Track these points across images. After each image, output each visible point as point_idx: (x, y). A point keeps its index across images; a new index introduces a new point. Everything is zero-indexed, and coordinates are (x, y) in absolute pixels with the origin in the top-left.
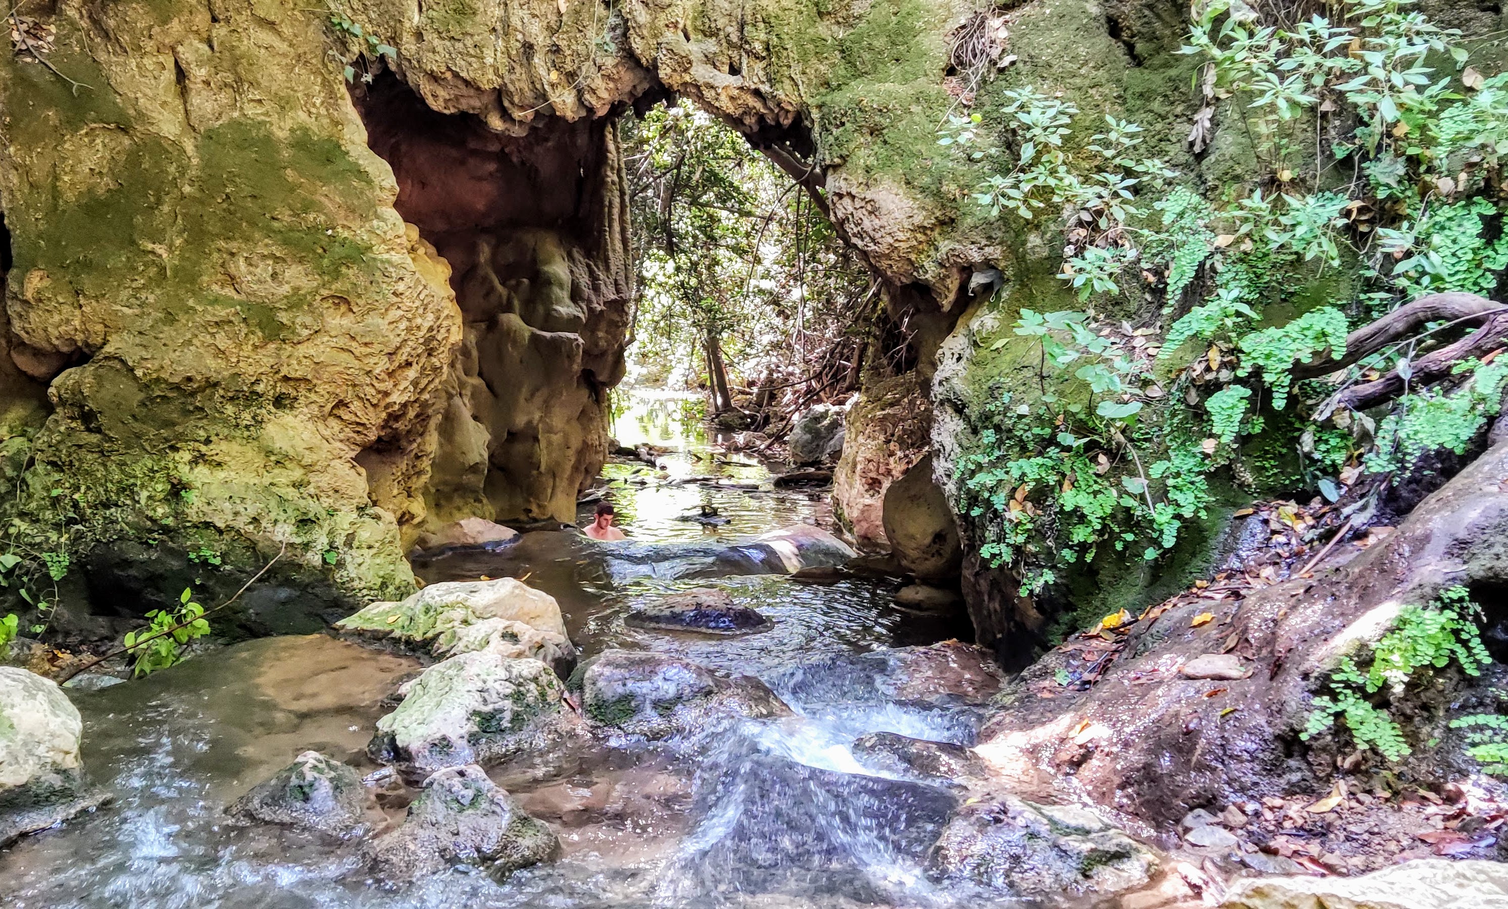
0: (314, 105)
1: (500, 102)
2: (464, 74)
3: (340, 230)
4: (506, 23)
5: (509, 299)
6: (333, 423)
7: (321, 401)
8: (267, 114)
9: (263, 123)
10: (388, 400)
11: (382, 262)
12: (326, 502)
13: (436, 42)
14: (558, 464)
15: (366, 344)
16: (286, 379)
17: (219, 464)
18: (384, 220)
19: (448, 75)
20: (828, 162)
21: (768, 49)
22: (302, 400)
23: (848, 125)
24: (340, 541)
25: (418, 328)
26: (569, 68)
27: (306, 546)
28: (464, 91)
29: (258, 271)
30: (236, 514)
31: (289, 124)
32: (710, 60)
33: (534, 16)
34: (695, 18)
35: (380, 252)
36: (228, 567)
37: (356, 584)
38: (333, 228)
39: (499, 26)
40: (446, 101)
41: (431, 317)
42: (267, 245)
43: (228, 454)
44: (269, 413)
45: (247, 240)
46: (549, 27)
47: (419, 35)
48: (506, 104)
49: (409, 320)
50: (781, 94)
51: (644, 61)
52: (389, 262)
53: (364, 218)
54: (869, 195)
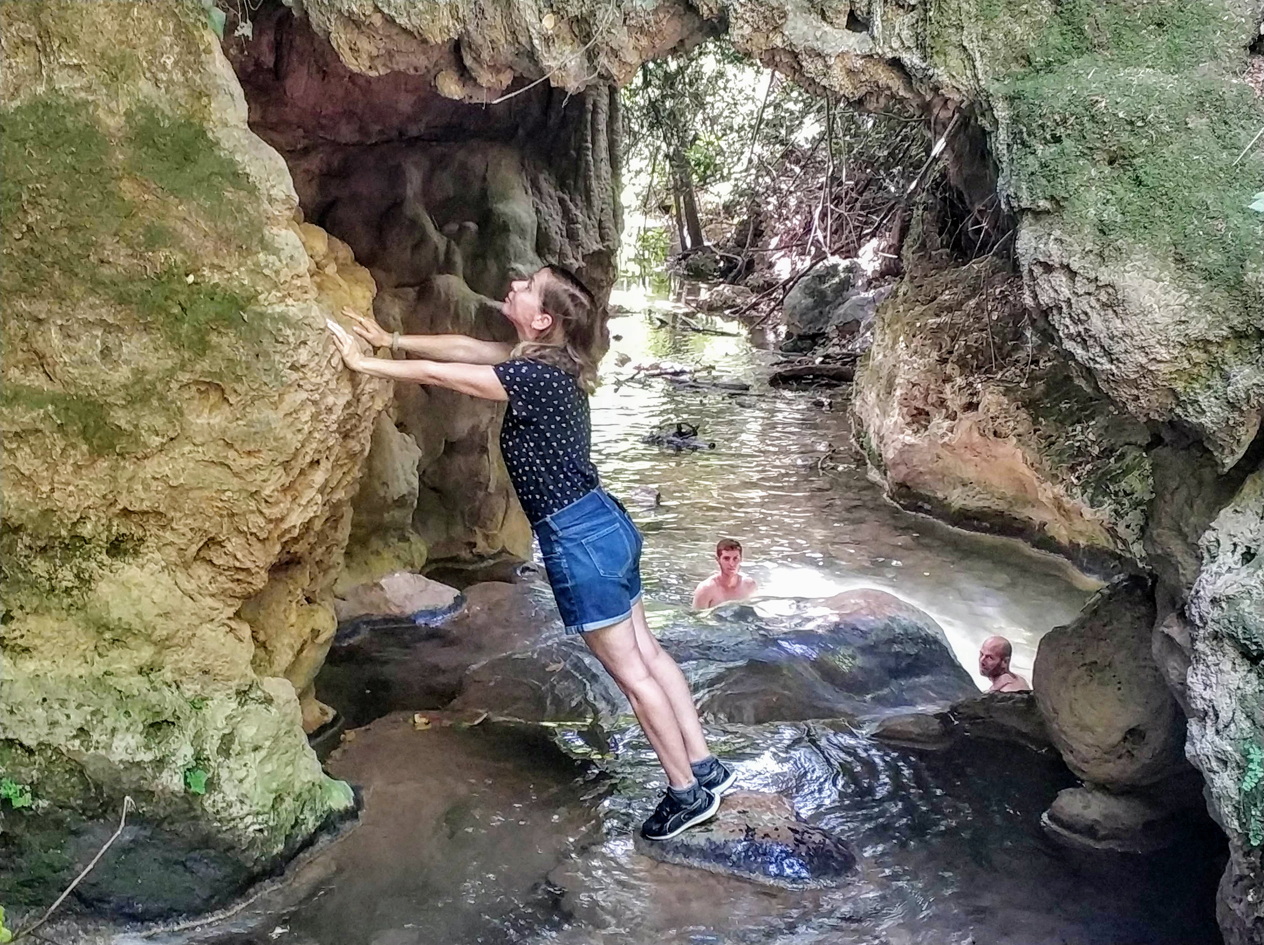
0: (164, 66)
1: (459, 61)
2: (402, 21)
3: (207, 272)
5: (448, 252)
6: (202, 572)
7: (181, 542)
8: (88, 89)
9: (86, 103)
10: (285, 526)
11: (273, 319)
12: (190, 689)
15: (249, 453)
16: (126, 513)
17: (26, 650)
18: (276, 252)
19: (377, 20)
20: (1025, 204)
22: (151, 542)
23: (1067, 143)
24: (211, 747)
25: (330, 410)
26: (574, 10)
27: (160, 763)
28: (402, 41)
29: (81, 345)
30: (54, 724)
31: (123, 104)
32: (818, 8)
35: (270, 303)
36: (44, 803)
37: (235, 811)
38: (195, 271)
42: (91, 307)
43: (39, 635)
44: (101, 565)
45: (61, 298)
48: (468, 61)
49: (315, 403)
50: (941, 74)
52: (284, 318)
53: (245, 251)
54: (1104, 277)
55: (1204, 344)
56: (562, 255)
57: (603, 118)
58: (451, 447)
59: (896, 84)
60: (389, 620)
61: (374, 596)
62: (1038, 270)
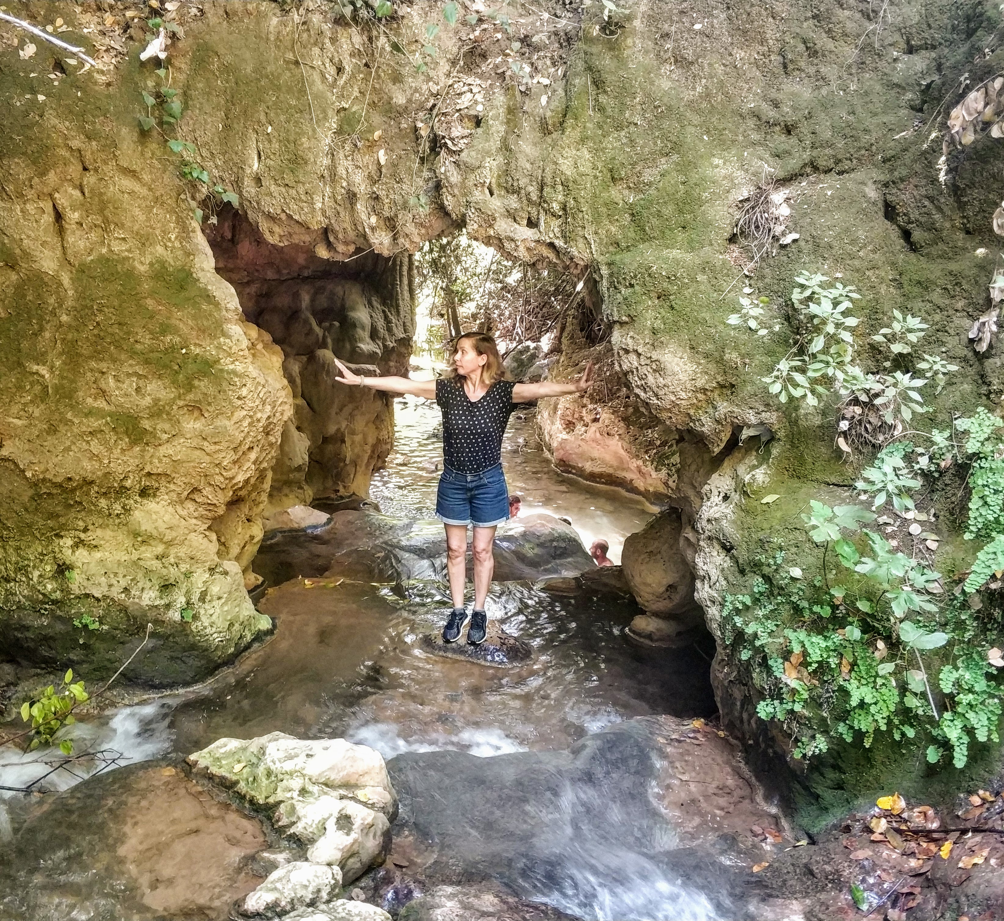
0: (170, 239)
1: (327, 239)
2: (296, 217)
3: (192, 348)
4: (333, 170)
5: (324, 337)
6: (190, 506)
7: (178, 490)
8: (129, 251)
9: (128, 258)
10: (234, 482)
11: (228, 373)
12: (184, 567)
13: (273, 188)
14: (358, 456)
15: (215, 443)
16: (149, 474)
17: (96, 547)
18: (230, 337)
19: (283, 216)
20: (616, 318)
21: (564, 209)
22: (163, 490)
23: (637, 288)
24: (195, 598)
25: (259, 421)
26: (387, 214)
27: (168, 606)
28: (297, 229)
29: (125, 386)
30: (110, 586)
31: (148, 259)
32: (512, 216)
33: (357, 167)
34: (499, 176)
35: (227, 364)
36: (105, 627)
37: (208, 631)
38: (187, 347)
39: (326, 174)
40: (281, 236)
41: (268, 408)
42: (131, 365)
43: (103, 539)
44: (136, 502)
45: (114, 361)
46: (370, 177)
47: (258, 180)
48: (332, 239)
49: (251, 417)
50: (574, 251)
51: (454, 216)
52: (234, 372)
53: (213, 336)
54: (655, 355)
55: (704, 391)
56: (384, 339)
57: (405, 268)
58: (326, 440)
59: (552, 256)
60: (291, 530)
61: (285, 518)
62: (622, 353)
